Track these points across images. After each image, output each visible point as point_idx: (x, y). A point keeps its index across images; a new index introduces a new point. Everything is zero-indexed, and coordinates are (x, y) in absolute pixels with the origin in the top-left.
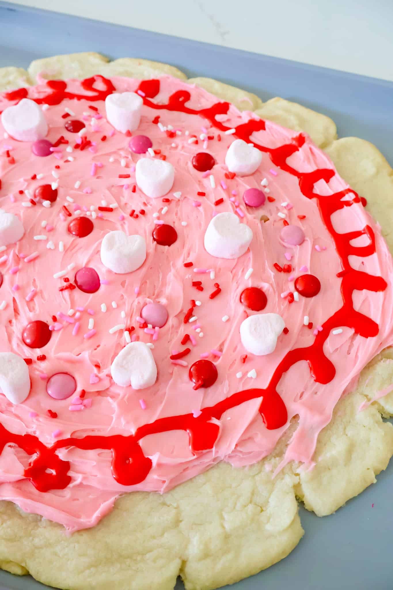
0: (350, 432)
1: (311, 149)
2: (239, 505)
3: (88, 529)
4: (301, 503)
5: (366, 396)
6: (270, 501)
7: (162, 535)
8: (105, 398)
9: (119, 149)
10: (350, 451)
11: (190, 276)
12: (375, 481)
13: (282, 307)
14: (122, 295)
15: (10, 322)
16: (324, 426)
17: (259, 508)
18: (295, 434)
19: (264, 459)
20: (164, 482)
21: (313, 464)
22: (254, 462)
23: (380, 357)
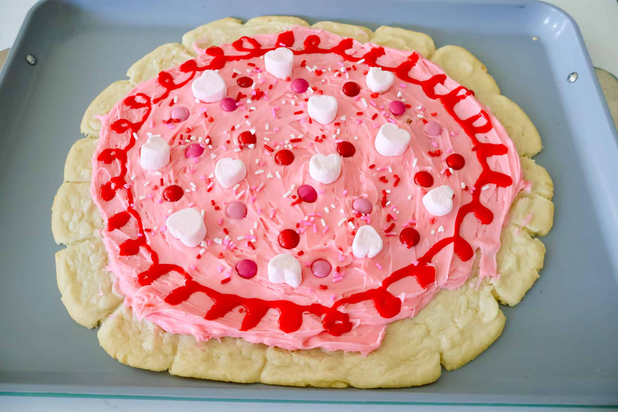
0: (514, 250)
1: (423, 62)
2: (462, 313)
3: (375, 350)
4: (499, 302)
5: (517, 225)
6: (480, 304)
7: (422, 342)
8: (352, 269)
9: (286, 93)
10: (518, 261)
11: (376, 174)
12: (539, 276)
13: (444, 180)
14: (335, 198)
15: (265, 235)
16: (498, 250)
17: (475, 311)
18: (482, 260)
19: (467, 280)
20: (412, 310)
21: (499, 275)
22: (462, 284)
23: (517, 199)
